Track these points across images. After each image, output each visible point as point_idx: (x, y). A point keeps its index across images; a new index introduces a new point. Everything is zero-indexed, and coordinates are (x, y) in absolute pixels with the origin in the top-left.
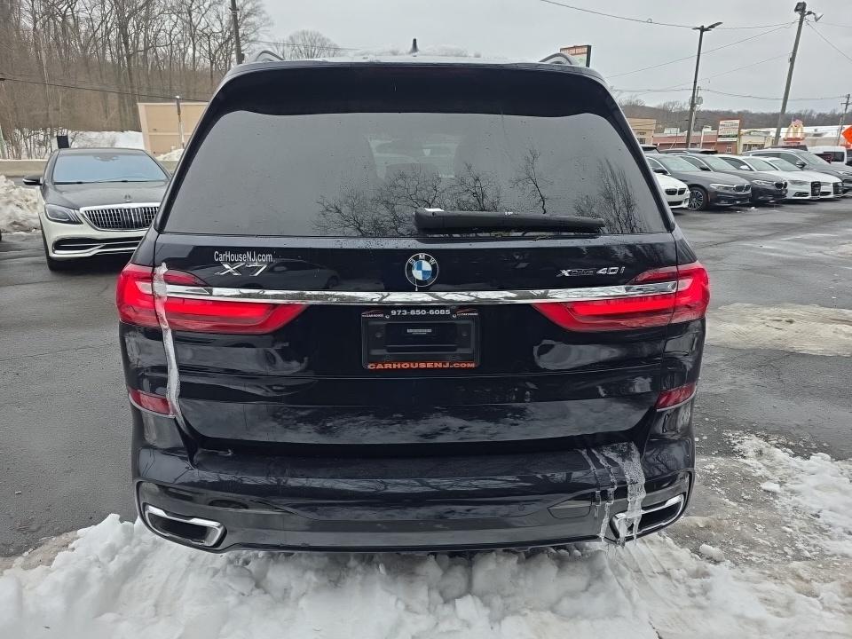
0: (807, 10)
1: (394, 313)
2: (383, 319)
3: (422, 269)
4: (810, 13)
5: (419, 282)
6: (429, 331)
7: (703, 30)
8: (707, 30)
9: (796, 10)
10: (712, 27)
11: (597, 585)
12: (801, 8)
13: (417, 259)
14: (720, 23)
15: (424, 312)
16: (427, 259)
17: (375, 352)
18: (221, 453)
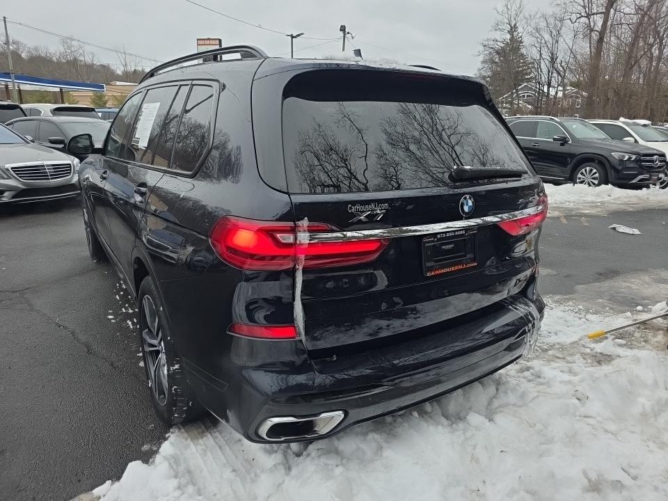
0: (347, 30)
1: (439, 236)
2: (433, 241)
3: (468, 205)
4: (348, 33)
5: (466, 213)
6: (453, 245)
7: (293, 37)
8: (295, 37)
9: (341, 30)
10: (298, 35)
11: (502, 388)
12: (343, 29)
13: (465, 198)
14: (303, 34)
15: (452, 234)
16: (470, 198)
17: (429, 264)
18: (328, 359)
